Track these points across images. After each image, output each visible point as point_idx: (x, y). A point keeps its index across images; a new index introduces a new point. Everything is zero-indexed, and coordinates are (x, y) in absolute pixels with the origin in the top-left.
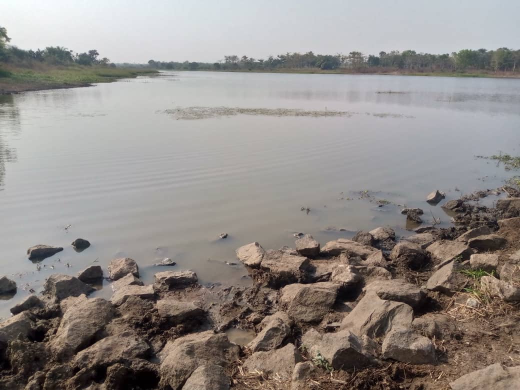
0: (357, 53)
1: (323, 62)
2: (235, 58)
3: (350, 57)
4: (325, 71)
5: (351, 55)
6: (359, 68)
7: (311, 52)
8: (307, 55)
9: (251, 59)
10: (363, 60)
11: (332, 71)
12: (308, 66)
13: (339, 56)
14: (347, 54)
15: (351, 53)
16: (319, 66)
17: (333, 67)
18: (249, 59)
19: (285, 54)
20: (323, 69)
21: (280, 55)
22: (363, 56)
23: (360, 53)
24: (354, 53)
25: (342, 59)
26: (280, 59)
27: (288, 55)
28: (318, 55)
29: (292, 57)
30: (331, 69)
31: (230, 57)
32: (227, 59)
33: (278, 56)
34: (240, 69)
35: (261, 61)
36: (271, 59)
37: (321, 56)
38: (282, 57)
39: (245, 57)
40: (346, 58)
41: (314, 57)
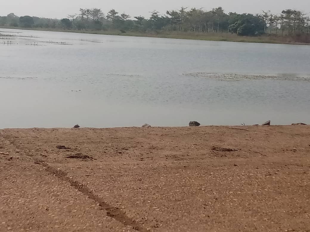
0: (295, 12)
1: (240, 25)
2: (96, 12)
3: (282, 18)
4: (244, 38)
5: (284, 15)
6: (299, 36)
7: (220, 8)
8: (213, 12)
9: (123, 15)
10: (304, 23)
11: (253, 38)
12: (215, 29)
13: (266, 16)
14: (278, 13)
15: (283, 12)
16: (235, 30)
17: (257, 33)
18: (119, 15)
19: (178, 10)
20: (241, 34)
21: (171, 11)
22: (304, 16)
23: (299, 13)
24: (289, 12)
25: (271, 20)
26: (170, 17)
27: (182, 11)
28: (231, 14)
29: (190, 14)
30: (253, 35)
31: (88, 11)
32: (83, 14)
33: (168, 13)
34: (105, 30)
35: (140, 19)
36: (155, 16)
37: (235, 14)
38: (174, 14)
39: (113, 12)
40: (276, 18)
41: (225, 15)
